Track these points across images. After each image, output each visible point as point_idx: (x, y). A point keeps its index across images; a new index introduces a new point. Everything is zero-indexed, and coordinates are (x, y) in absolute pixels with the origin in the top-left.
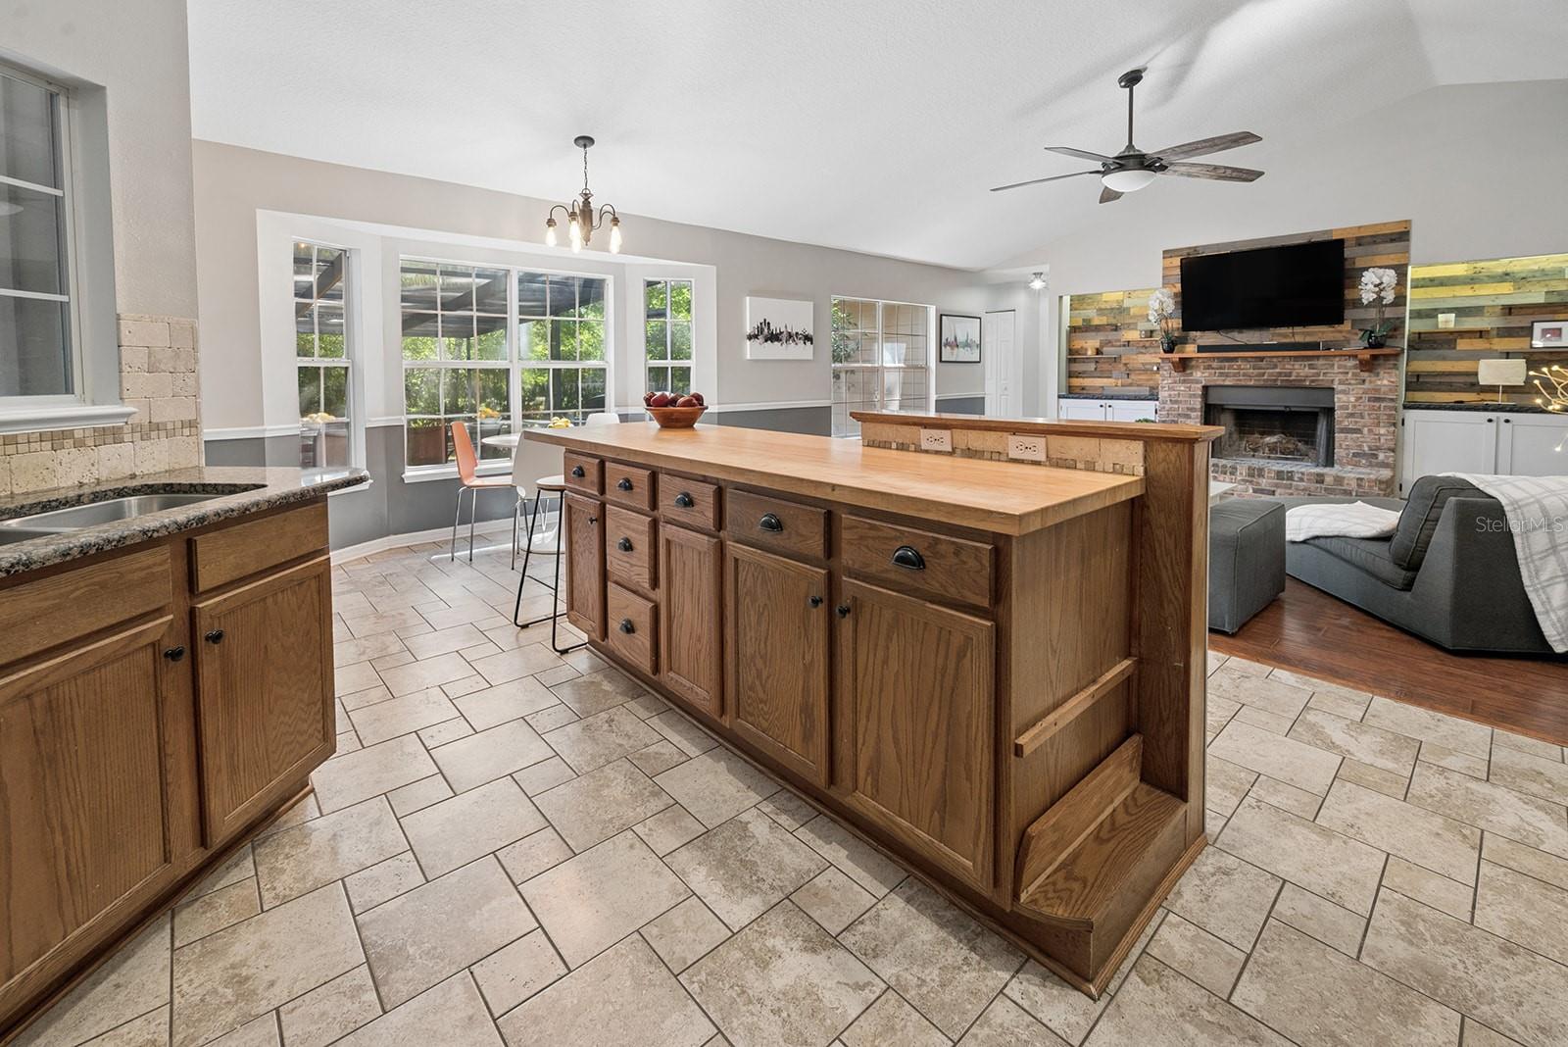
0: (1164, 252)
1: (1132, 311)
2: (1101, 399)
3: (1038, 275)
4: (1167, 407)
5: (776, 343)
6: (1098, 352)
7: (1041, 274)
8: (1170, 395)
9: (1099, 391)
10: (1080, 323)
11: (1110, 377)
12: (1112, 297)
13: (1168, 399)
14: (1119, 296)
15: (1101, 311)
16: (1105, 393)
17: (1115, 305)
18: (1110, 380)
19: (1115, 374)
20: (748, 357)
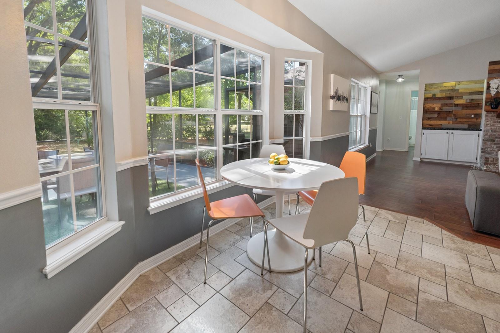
0: (490, 63)
1: (460, 91)
2: (447, 130)
3: (400, 76)
4: (489, 134)
5: (339, 101)
6: (441, 109)
7: (402, 75)
8: (491, 128)
9: (440, 126)
10: (430, 95)
11: (446, 120)
12: (449, 84)
13: (490, 130)
14: (453, 84)
15: (442, 91)
16: (442, 127)
17: (451, 88)
18: (446, 121)
19: (448, 118)
20: (331, 109)
